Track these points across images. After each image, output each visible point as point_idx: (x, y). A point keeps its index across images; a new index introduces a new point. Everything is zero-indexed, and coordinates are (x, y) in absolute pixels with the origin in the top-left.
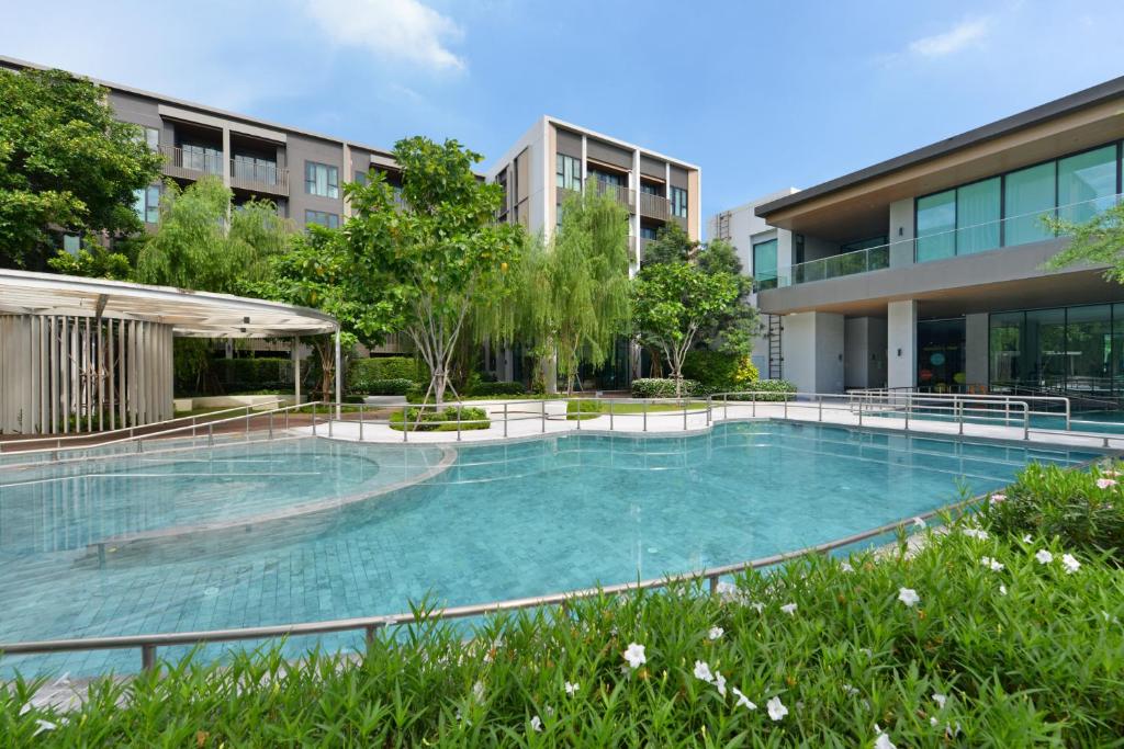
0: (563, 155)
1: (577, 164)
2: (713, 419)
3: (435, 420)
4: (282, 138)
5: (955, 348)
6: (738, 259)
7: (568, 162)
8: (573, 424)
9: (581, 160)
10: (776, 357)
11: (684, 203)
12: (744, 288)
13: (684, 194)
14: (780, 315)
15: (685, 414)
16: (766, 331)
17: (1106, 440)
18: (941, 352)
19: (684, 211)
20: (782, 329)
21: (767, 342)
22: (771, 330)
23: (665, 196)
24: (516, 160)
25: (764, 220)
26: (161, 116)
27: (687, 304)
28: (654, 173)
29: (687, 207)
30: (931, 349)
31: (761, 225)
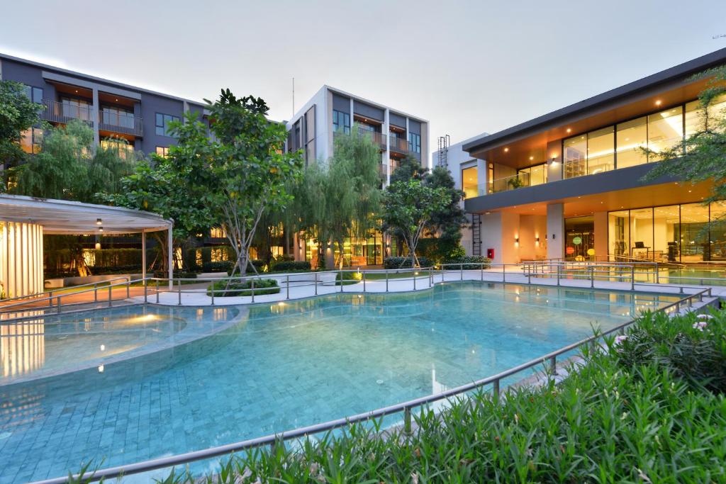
0: (338, 111)
1: (347, 117)
2: (435, 282)
3: (239, 288)
4: (138, 96)
5: (588, 233)
6: (452, 178)
7: (341, 115)
8: (338, 288)
9: (349, 115)
10: (477, 241)
11: (418, 143)
12: (456, 197)
13: (418, 138)
14: (479, 214)
15: (415, 280)
16: (470, 225)
17: (682, 289)
18: (579, 236)
19: (418, 148)
20: (480, 223)
21: (471, 231)
22: (474, 223)
23: (406, 139)
24: (306, 114)
25: (468, 153)
26: (45, 79)
27: (418, 207)
28: (399, 125)
29: (420, 146)
30: (573, 234)
31: (467, 157)
